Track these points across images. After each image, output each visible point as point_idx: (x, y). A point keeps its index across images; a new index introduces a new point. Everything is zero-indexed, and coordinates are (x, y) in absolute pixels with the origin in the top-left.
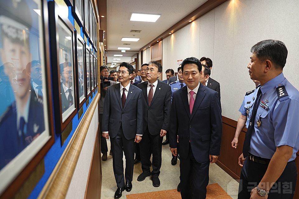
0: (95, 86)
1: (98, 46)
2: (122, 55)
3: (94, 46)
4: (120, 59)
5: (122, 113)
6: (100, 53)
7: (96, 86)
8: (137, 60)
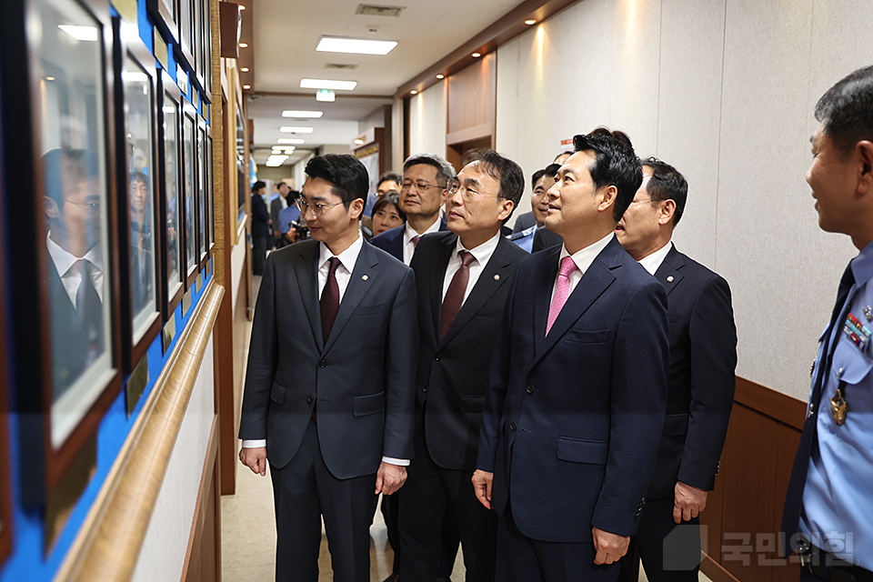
0: (203, 254)
1: (213, 75)
2: (319, 114)
3: (199, 76)
4: (309, 130)
5: (320, 364)
6: (224, 103)
7: (208, 257)
8: (383, 137)
